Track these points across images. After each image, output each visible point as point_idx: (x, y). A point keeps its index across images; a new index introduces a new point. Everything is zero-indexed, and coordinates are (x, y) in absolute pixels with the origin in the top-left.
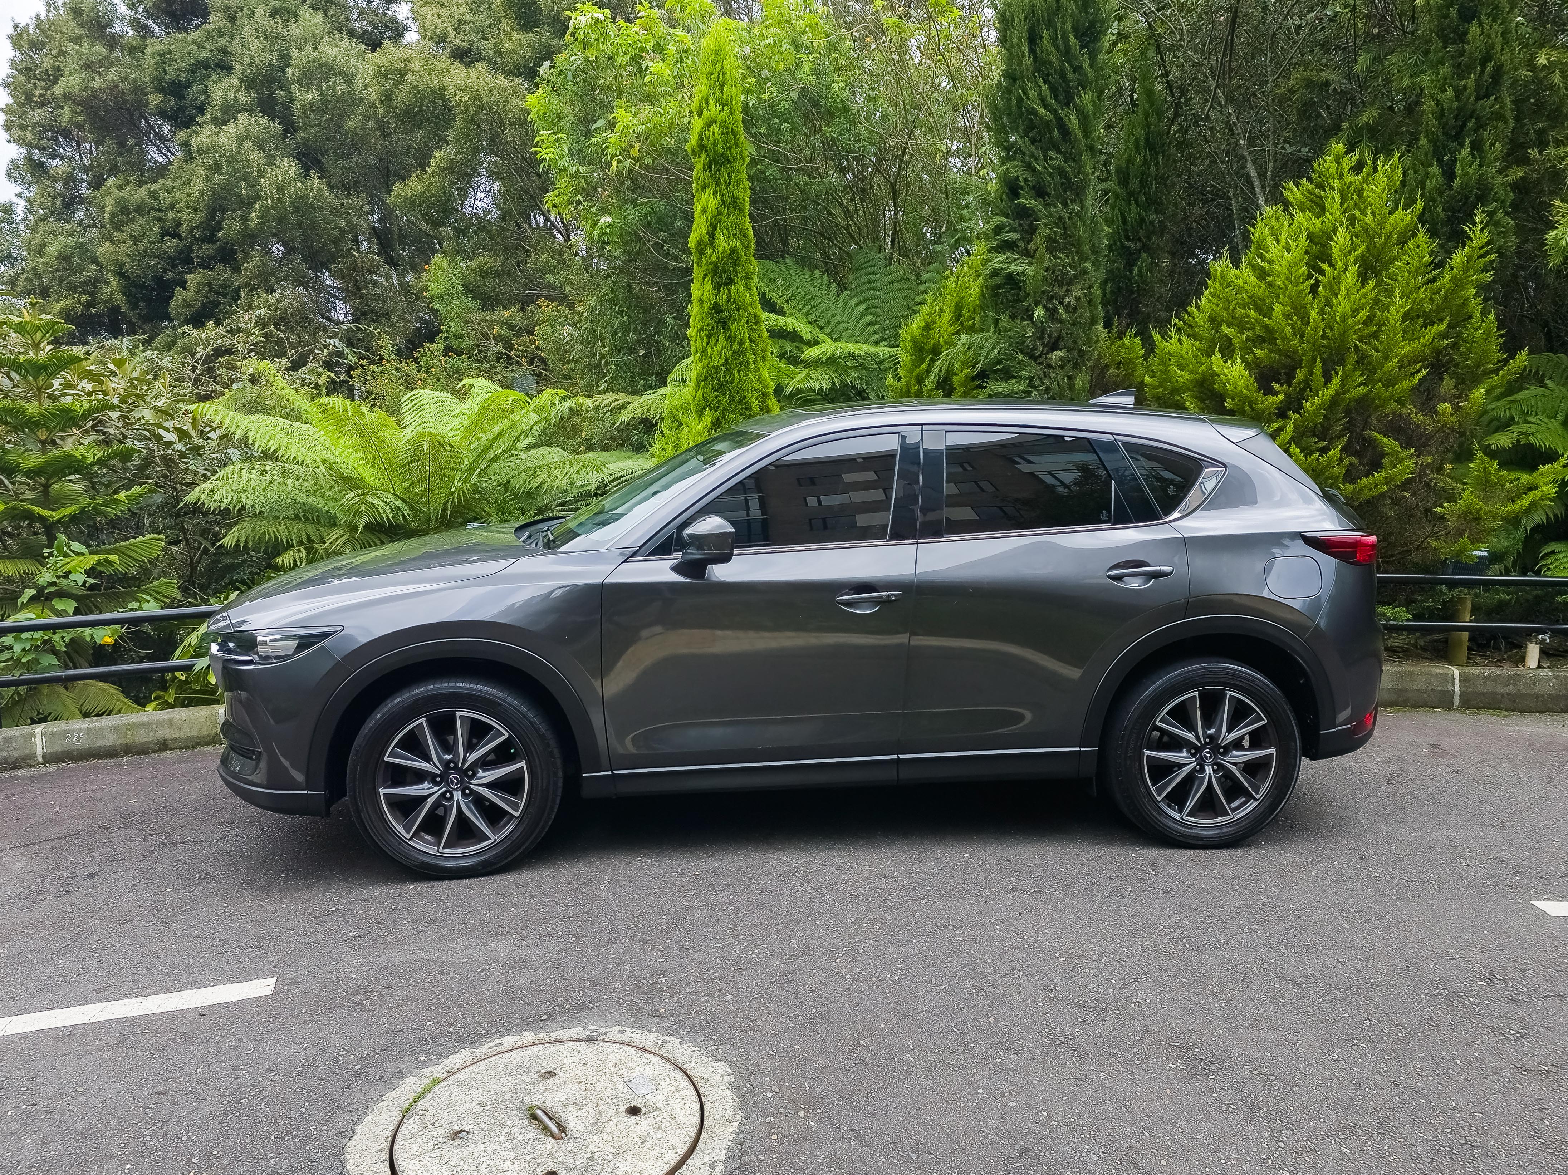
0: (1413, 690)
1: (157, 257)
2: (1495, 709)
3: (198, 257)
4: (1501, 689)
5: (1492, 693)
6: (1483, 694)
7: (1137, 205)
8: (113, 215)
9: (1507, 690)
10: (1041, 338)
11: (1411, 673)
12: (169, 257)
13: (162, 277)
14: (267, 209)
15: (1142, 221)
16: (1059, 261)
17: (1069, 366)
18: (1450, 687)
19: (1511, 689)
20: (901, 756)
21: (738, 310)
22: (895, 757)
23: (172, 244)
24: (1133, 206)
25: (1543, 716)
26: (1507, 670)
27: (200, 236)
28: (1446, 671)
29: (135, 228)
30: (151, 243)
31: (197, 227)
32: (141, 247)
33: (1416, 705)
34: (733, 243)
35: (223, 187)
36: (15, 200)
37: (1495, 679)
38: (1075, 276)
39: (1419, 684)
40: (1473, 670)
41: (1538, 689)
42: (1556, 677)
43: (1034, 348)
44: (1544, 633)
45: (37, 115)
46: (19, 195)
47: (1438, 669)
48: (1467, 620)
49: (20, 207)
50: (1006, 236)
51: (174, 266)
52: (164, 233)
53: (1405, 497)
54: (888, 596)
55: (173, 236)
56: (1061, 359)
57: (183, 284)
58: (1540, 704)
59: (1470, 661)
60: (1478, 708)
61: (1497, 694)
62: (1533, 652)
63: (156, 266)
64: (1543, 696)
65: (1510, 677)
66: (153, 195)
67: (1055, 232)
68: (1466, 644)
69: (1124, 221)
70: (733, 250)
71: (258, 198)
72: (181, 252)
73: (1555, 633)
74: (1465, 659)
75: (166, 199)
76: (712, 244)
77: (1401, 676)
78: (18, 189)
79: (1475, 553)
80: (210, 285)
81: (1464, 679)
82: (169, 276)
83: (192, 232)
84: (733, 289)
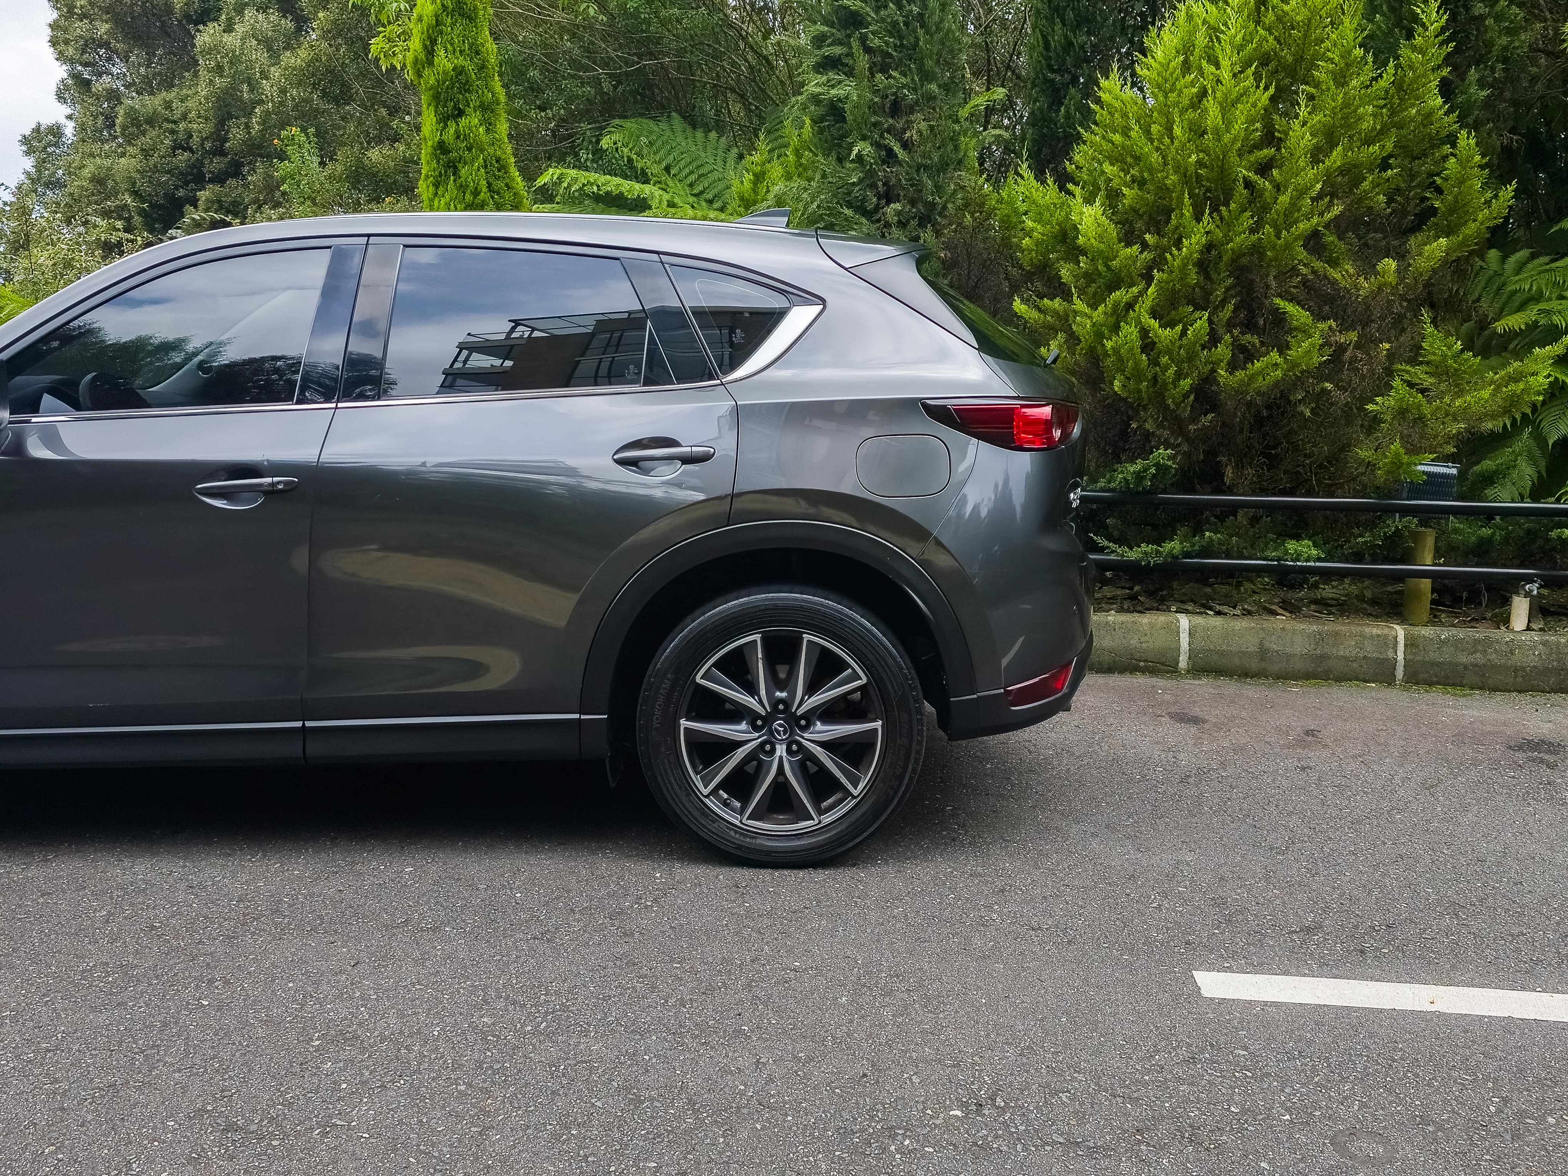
0: (1337, 657)
1: (168, 172)
2: (1454, 685)
3: (210, 172)
4: (1463, 659)
5: (1450, 663)
6: (1438, 664)
7: (1064, 25)
8: (124, 128)
9: (1471, 659)
10: (873, 186)
11: (1336, 634)
12: (181, 173)
13: (174, 194)
14: (268, 113)
15: (1069, 45)
16: (892, 81)
17: (914, 223)
18: (1391, 654)
19: (1479, 658)
20: (308, 724)
21: (469, 149)
22: (299, 724)
23: (183, 157)
24: (1058, 27)
25: (1522, 697)
26: (1481, 632)
27: (211, 147)
28: (1386, 631)
29: (145, 141)
30: (162, 157)
31: (207, 138)
32: (151, 163)
33: (1341, 678)
34: (460, 61)
35: (226, 91)
36: (63, 121)
37: (1457, 644)
38: (917, 103)
39: (1347, 649)
40: (1427, 632)
41: (1518, 659)
42: (1545, 644)
43: (864, 200)
44: (1532, 581)
45: (80, 28)
46: (69, 117)
47: (1375, 629)
48: (1427, 562)
49: (69, 129)
50: (827, 51)
51: (187, 183)
52: (177, 146)
53: (1324, 390)
54: (273, 484)
55: (184, 149)
56: (898, 213)
57: (194, 203)
58: (1519, 679)
59: (1434, 620)
60: (1431, 684)
61: (1457, 665)
62: (1520, 608)
63: (166, 182)
64: (1523, 669)
65: (1477, 642)
66: (168, 105)
67: (887, 44)
68: (1429, 596)
69: (1047, 46)
70: (459, 71)
71: (261, 102)
72: (192, 167)
73: (1547, 583)
74: (1425, 616)
75: (179, 108)
76: (431, 63)
77: (1320, 638)
78: (69, 111)
79: (1419, 468)
80: (219, 201)
81: (1411, 643)
82: (181, 193)
83: (202, 144)
84: (463, 122)
